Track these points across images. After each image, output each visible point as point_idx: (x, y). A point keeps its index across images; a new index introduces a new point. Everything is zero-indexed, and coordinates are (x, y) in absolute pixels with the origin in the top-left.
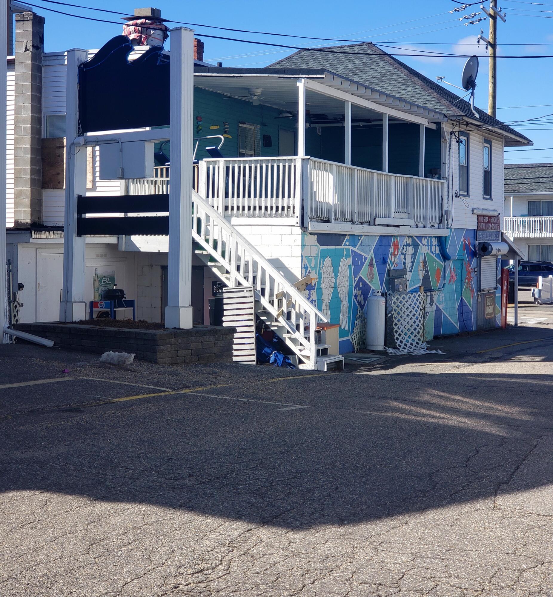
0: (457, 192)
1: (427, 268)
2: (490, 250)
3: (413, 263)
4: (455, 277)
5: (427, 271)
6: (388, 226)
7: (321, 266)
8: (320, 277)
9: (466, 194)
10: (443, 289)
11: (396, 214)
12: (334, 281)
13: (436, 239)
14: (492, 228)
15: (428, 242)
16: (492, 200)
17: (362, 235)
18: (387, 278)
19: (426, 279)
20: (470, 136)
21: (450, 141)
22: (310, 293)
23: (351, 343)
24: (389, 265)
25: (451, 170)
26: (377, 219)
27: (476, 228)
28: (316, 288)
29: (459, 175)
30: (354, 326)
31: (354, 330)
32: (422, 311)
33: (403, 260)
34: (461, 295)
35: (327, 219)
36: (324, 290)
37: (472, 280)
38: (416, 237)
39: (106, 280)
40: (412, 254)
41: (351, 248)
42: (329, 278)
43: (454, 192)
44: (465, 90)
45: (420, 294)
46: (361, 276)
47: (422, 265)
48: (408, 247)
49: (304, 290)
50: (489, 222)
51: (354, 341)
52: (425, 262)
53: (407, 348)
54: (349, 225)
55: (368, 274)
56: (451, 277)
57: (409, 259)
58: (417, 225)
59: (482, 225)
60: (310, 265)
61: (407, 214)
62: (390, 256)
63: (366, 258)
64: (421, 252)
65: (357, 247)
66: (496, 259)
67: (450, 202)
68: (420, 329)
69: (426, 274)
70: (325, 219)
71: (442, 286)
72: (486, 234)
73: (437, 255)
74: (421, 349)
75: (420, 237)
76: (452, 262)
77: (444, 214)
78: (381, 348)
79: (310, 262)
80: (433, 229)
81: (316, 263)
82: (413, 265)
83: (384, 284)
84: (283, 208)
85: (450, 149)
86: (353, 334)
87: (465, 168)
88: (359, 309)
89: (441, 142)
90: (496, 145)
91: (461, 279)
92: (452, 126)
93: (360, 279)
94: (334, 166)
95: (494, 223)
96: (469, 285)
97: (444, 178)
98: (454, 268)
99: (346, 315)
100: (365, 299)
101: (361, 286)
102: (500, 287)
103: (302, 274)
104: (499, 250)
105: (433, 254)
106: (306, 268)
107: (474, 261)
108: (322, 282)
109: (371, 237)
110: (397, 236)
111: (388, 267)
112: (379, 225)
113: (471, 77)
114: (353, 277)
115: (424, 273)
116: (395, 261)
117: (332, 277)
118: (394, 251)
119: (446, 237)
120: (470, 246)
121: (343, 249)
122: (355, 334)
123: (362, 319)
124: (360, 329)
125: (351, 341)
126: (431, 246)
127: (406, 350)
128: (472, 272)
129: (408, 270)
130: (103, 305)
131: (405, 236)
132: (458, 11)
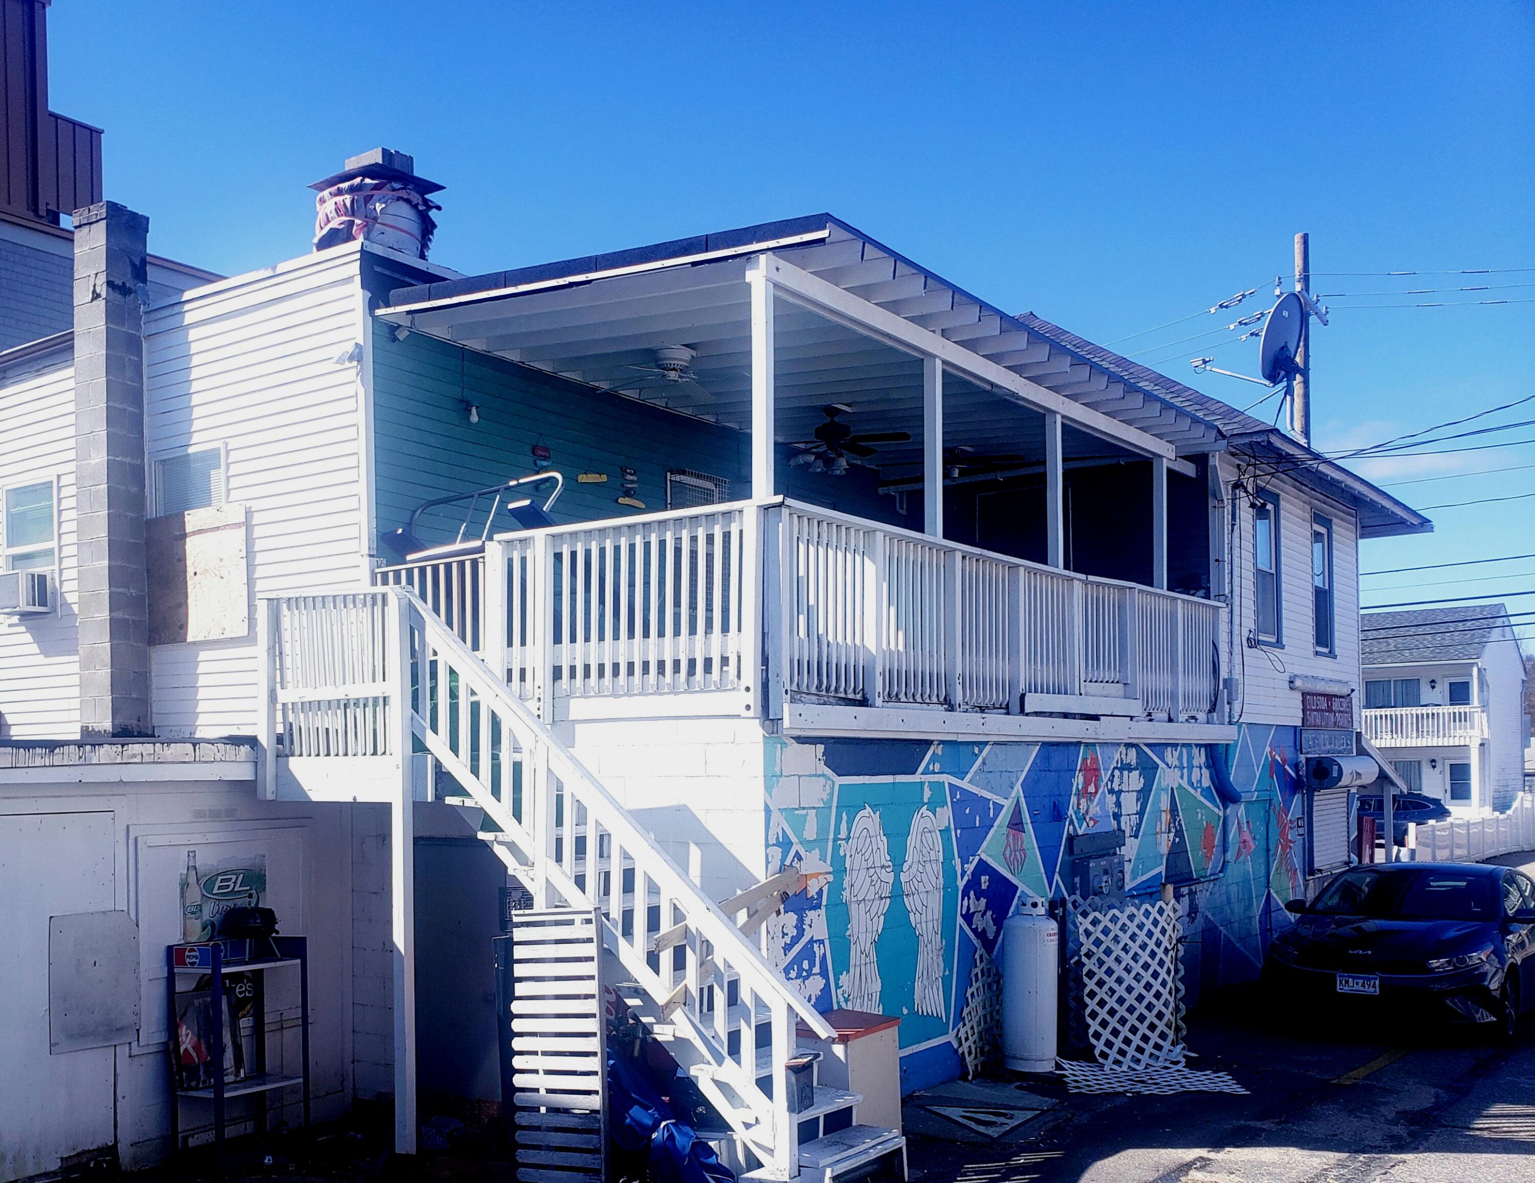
0: (1251, 636)
1: (1180, 825)
2: (1335, 774)
3: (1141, 813)
4: (1251, 843)
5: (1179, 833)
6: (1066, 716)
7: (843, 835)
8: (839, 869)
9: (1273, 640)
10: (1221, 875)
11: (1087, 683)
12: (890, 878)
13: (1203, 749)
14: (1335, 723)
15: (1180, 758)
16: (1335, 657)
17: (986, 743)
18: (1067, 858)
19: (1177, 852)
20: (1282, 503)
21: (1234, 506)
22: (801, 921)
23: (956, 1051)
24: (1071, 822)
25: (1236, 580)
26: (1029, 698)
27: (1299, 723)
28: (824, 902)
29: (1256, 594)
30: (963, 1001)
31: (964, 1014)
32: (1171, 953)
33: (1111, 808)
34: (1268, 887)
35: (859, 697)
36: (854, 907)
37: (1290, 847)
38: (1147, 745)
39: (231, 884)
40: (1138, 792)
41: (947, 779)
42: (872, 871)
43: (1245, 634)
44: (1267, 382)
45: (1164, 906)
46: (984, 857)
47: (1166, 817)
48: (1125, 773)
49: (778, 913)
50: (1330, 710)
51: (966, 1045)
52: (1174, 810)
53: (1127, 1061)
54: (939, 712)
55: (1008, 853)
56: (1242, 845)
57: (1130, 804)
58: (1149, 714)
59: (1314, 717)
60: (799, 835)
61: (1120, 686)
62: (1074, 799)
63: (999, 808)
64: (1163, 785)
65: (969, 776)
66: (1346, 795)
67: (1237, 659)
68: (1166, 1005)
69: (1177, 840)
70: (851, 696)
71: (1219, 869)
72: (1323, 736)
73: (1206, 792)
74: (1167, 1064)
75: (1159, 747)
76: (1242, 806)
77: (1221, 687)
78: (1047, 1067)
79: (798, 826)
80: (1192, 725)
81: (822, 829)
82: (1141, 820)
83: (1057, 877)
84: (708, 662)
85: (1233, 525)
86: (961, 1024)
87: (1268, 578)
88: (981, 951)
89: (1210, 508)
90: (1342, 532)
91: (1265, 847)
92: (1236, 470)
93: (983, 867)
94: (880, 536)
95: (1340, 712)
96: (1285, 858)
97: (1218, 597)
98: (1248, 822)
99: (938, 971)
100: (999, 920)
101: (984, 887)
102: (1357, 859)
103: (767, 863)
104: (1358, 773)
105: (1195, 789)
106: (785, 844)
107: (1297, 799)
108: (846, 884)
109: (1016, 747)
110: (1094, 744)
111: (1068, 829)
112: (1036, 714)
113: (1284, 348)
114: (958, 861)
115: (1171, 839)
116: (1091, 810)
117: (883, 867)
118: (1087, 784)
119: (1227, 745)
120: (1287, 767)
121: (922, 783)
122: (968, 1025)
123: (990, 980)
124: (984, 1008)
125: (956, 1045)
126: (1191, 767)
127: (1125, 1068)
128: (1291, 828)
129: (1127, 834)
130: (196, 957)
131: (1119, 744)
132: (1227, 307)
